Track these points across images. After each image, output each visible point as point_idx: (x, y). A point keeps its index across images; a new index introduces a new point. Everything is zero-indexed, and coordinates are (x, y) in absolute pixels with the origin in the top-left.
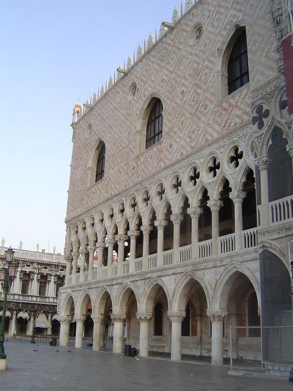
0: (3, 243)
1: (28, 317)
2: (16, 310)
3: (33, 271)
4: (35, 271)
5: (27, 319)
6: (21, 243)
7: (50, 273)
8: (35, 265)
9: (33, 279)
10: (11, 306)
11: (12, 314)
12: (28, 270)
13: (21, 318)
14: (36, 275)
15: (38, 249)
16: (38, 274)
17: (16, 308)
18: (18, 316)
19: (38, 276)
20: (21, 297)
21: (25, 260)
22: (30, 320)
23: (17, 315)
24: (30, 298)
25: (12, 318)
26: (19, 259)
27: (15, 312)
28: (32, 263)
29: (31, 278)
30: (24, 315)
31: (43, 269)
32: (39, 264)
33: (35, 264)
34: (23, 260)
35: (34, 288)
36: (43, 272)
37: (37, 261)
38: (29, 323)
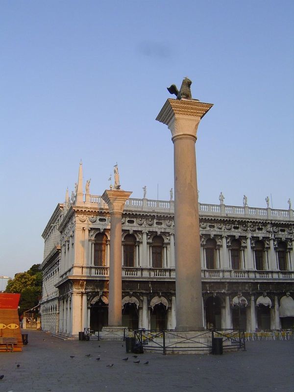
0: (221, 200)
1: (271, 303)
2: (254, 294)
3: (268, 236)
4: (270, 236)
5: (269, 306)
6: (245, 198)
7: (289, 237)
8: (269, 228)
9: (269, 248)
10: (246, 288)
11: (249, 300)
12: (260, 235)
13: (261, 305)
14: (272, 242)
15: (268, 204)
16: (274, 241)
17: (254, 292)
18: (258, 303)
19: (276, 243)
20: (258, 276)
21: (255, 221)
22: (273, 307)
23: (255, 301)
24: (270, 275)
25: (249, 307)
26: (247, 220)
27: (253, 298)
28: (265, 224)
29: (266, 246)
30: (265, 301)
31: (280, 232)
32: (274, 225)
33: (269, 226)
34: (253, 221)
35: (272, 260)
36: (280, 236)
37: (271, 220)
38: (273, 312)
